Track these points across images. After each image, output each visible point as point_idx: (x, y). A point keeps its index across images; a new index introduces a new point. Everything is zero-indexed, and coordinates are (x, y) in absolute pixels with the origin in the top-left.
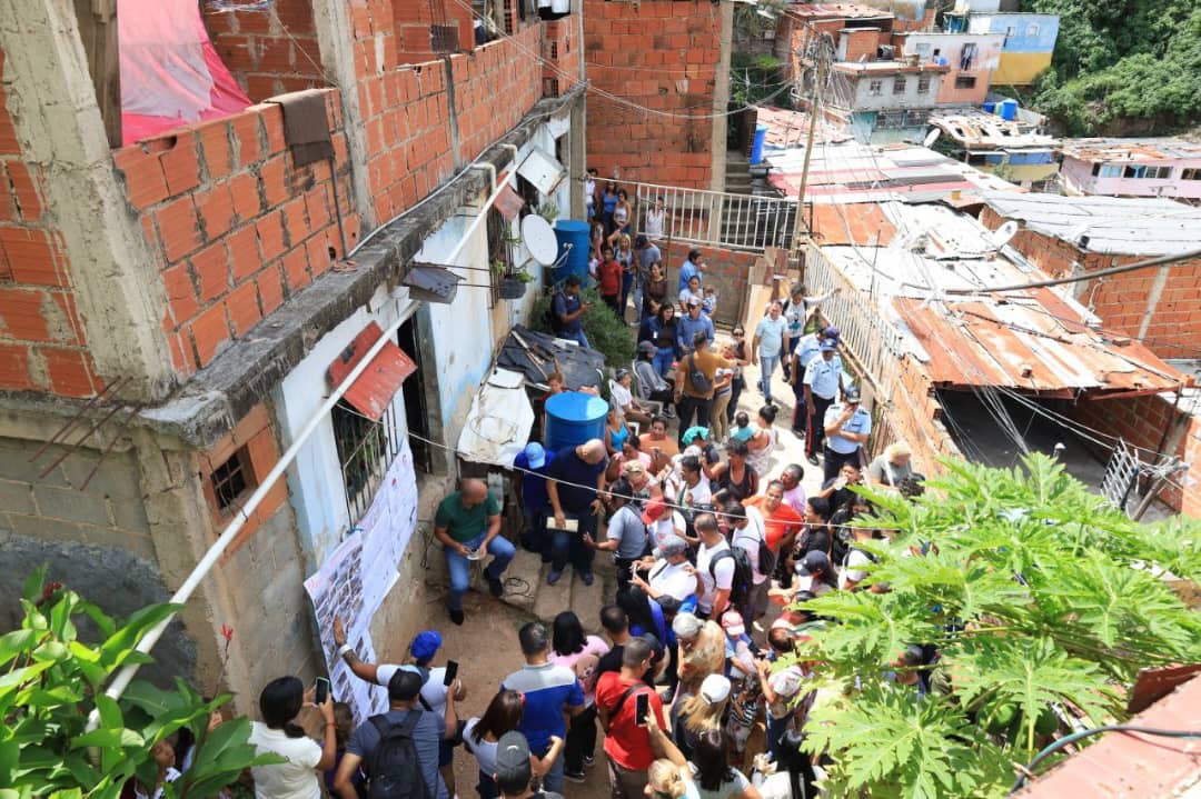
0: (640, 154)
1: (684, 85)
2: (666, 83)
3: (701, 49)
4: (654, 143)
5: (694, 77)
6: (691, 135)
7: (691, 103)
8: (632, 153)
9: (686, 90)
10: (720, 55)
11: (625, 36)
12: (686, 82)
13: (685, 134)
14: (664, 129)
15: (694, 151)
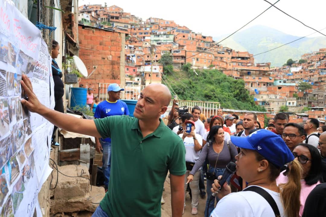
0: (95, 79)
1: (110, 57)
2: (104, 56)
3: (115, 47)
4: (100, 76)
5: (114, 55)
6: (113, 73)
7: (113, 63)
8: (93, 79)
9: (111, 59)
10: (122, 49)
11: (89, 40)
12: (111, 56)
13: (111, 73)
14: (104, 71)
15: (115, 79)
